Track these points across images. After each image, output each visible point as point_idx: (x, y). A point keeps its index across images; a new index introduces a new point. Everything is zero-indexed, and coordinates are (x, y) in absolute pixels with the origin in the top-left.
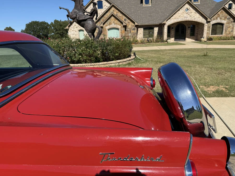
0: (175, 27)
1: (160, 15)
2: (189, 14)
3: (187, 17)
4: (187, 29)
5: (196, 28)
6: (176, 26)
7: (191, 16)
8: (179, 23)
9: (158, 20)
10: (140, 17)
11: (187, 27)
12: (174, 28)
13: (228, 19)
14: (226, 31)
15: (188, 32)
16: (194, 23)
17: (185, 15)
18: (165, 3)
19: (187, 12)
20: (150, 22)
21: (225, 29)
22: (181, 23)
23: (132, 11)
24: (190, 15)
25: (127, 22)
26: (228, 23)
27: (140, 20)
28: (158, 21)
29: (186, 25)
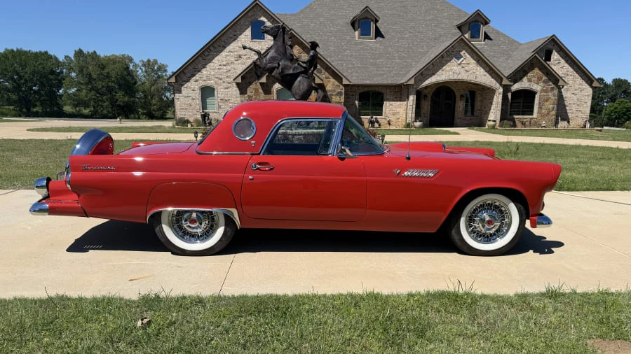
0: (431, 93)
1: (396, 63)
2: (463, 67)
3: (459, 74)
4: (457, 99)
5: (478, 98)
6: (434, 92)
7: (467, 71)
8: (441, 85)
9: (392, 75)
10: (350, 66)
11: (458, 95)
12: (429, 96)
13: (544, 82)
14: (540, 108)
15: (460, 105)
16: (474, 86)
17: (456, 68)
18: (406, 36)
19: (459, 62)
20: (375, 79)
21: (540, 103)
22: (445, 84)
23: (332, 48)
24: (466, 68)
25: (324, 76)
26: (546, 91)
27: (352, 73)
28: (393, 77)
29: (455, 91)
